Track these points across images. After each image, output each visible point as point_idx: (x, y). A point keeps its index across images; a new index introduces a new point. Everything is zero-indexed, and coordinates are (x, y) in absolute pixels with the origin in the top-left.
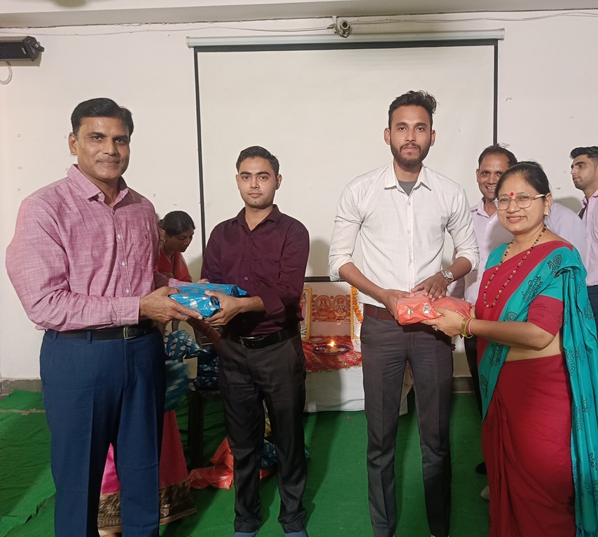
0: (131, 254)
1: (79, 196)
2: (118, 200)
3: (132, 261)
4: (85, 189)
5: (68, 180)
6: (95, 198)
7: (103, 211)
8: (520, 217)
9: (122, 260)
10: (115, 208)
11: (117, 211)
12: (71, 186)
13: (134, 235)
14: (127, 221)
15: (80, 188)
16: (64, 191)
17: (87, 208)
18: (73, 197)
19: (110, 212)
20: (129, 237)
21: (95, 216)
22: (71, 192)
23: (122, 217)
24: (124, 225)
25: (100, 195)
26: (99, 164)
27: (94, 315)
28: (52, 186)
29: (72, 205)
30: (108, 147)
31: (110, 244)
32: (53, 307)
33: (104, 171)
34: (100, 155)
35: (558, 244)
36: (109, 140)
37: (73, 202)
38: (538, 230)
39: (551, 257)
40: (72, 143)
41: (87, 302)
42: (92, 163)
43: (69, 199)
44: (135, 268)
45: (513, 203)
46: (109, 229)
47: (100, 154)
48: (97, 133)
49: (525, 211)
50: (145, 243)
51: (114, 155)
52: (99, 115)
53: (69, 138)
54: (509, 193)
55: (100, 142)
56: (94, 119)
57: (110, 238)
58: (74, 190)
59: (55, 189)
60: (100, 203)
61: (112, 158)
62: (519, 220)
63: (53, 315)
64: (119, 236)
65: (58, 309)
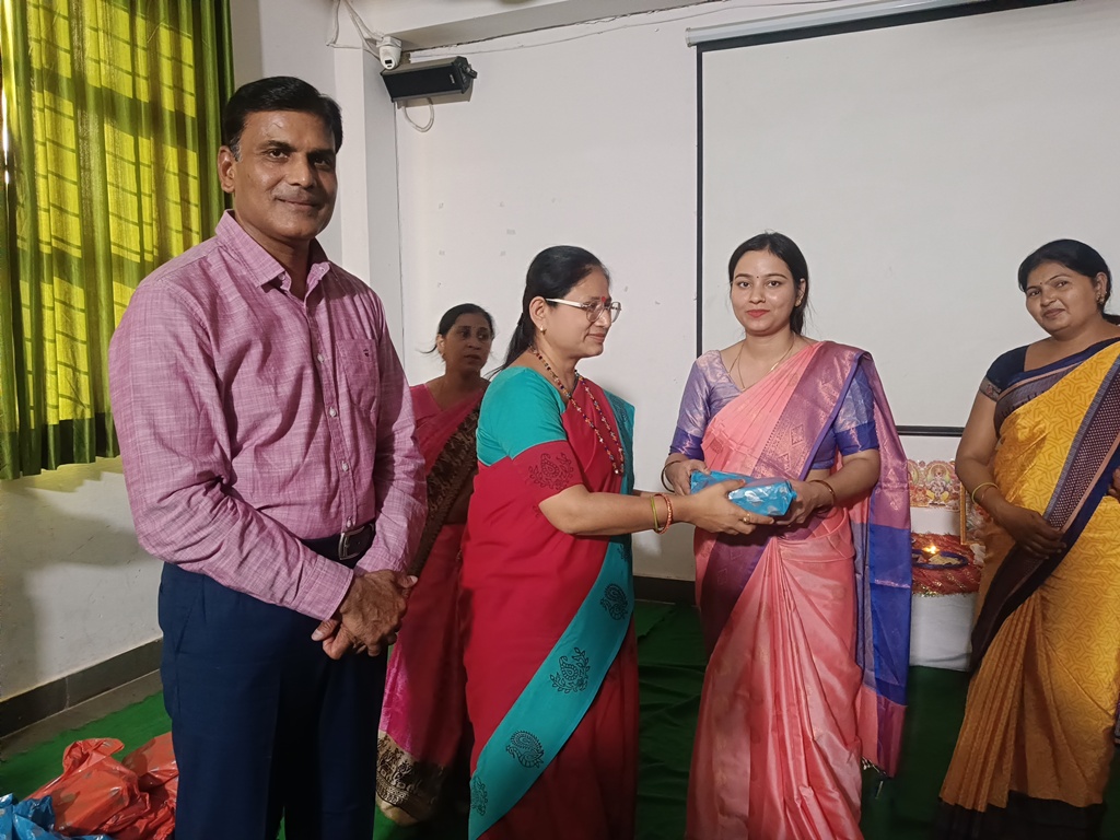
4: (254, 266)
9: (329, 405)
12: (227, 258)
13: (344, 351)
16: (215, 266)
18: (234, 278)
19: (302, 310)
22: (229, 269)
24: (326, 334)
25: (283, 278)
26: (280, 205)
30: (298, 172)
34: (284, 189)
36: (301, 157)
42: (266, 203)
47: (284, 184)
48: (279, 144)
50: (366, 367)
51: (309, 188)
52: (281, 105)
55: (283, 161)
56: (271, 114)
58: (233, 265)
61: (306, 194)
64: (319, 358)
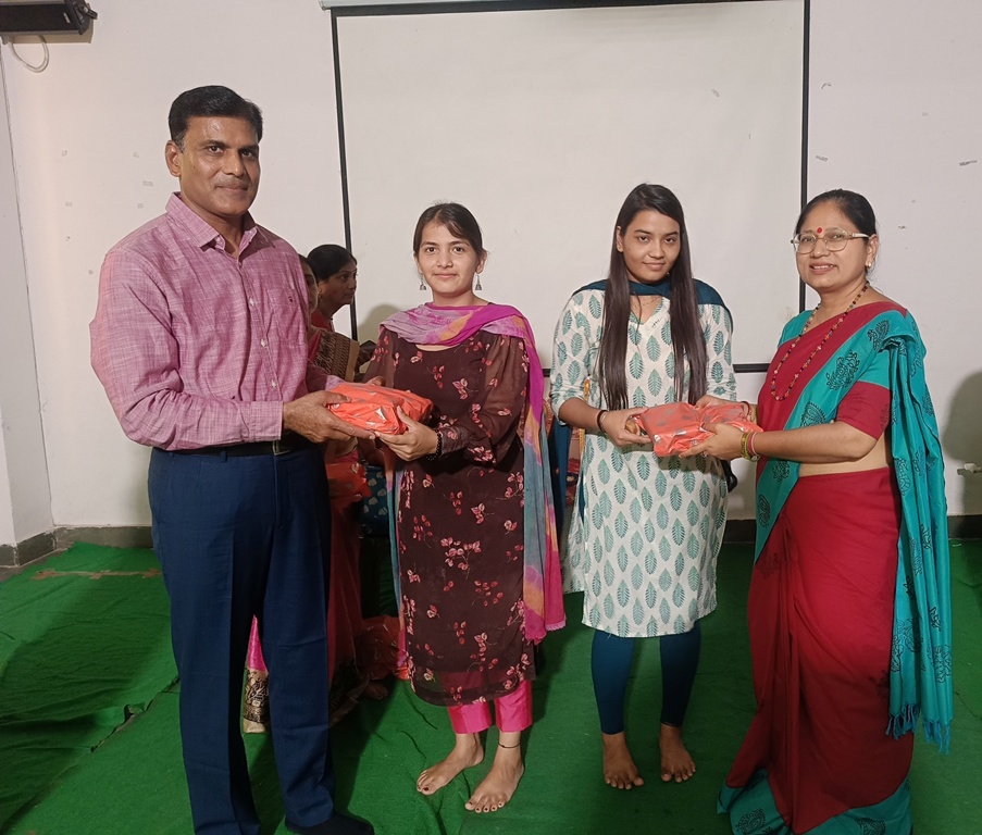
0: (272, 327)
1: (187, 242)
2: (244, 245)
3: (273, 337)
5: (168, 218)
6: (212, 244)
7: (224, 262)
8: (829, 265)
9: (260, 338)
10: (242, 257)
11: (244, 262)
13: (273, 297)
14: (260, 278)
15: (186, 229)
16: (164, 235)
17: (202, 259)
18: (179, 244)
19: (234, 265)
20: (265, 302)
21: (215, 272)
23: (253, 272)
24: (256, 284)
25: (218, 240)
26: (219, 190)
27: (215, 430)
28: (147, 230)
29: (179, 257)
31: (241, 314)
32: (155, 416)
33: (225, 202)
35: (886, 305)
36: (233, 152)
37: (180, 251)
38: (855, 288)
39: (872, 325)
40: (170, 158)
41: (204, 410)
42: (209, 189)
43: (174, 249)
44: (280, 349)
45: (820, 243)
46: (236, 289)
47: (220, 174)
48: (214, 142)
49: (836, 256)
50: (291, 309)
53: (167, 149)
54: (815, 229)
57: (239, 304)
59: (152, 233)
60: (220, 251)
61: (238, 181)
62: (827, 270)
63: (155, 429)
64: (251, 302)
65: (163, 420)
